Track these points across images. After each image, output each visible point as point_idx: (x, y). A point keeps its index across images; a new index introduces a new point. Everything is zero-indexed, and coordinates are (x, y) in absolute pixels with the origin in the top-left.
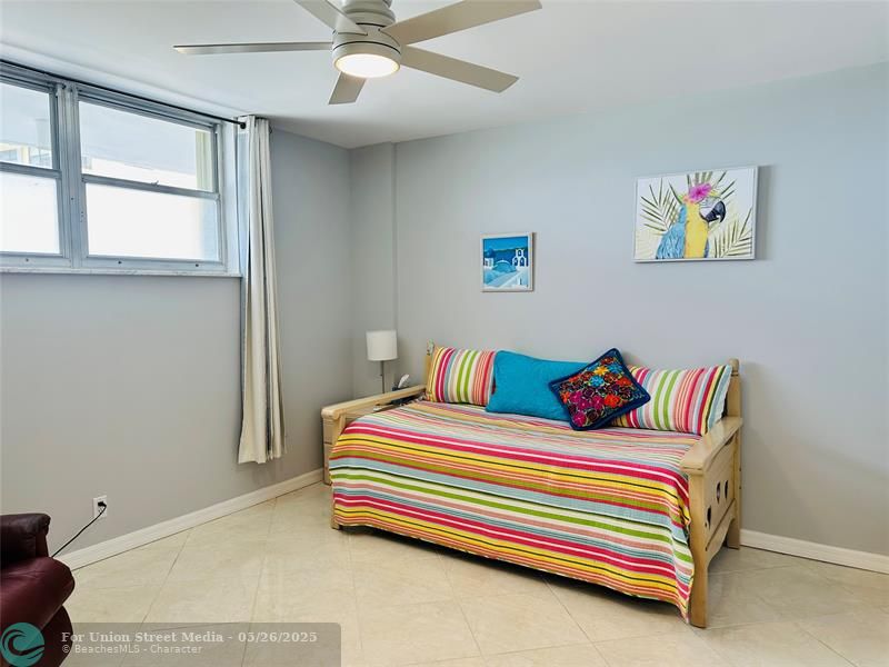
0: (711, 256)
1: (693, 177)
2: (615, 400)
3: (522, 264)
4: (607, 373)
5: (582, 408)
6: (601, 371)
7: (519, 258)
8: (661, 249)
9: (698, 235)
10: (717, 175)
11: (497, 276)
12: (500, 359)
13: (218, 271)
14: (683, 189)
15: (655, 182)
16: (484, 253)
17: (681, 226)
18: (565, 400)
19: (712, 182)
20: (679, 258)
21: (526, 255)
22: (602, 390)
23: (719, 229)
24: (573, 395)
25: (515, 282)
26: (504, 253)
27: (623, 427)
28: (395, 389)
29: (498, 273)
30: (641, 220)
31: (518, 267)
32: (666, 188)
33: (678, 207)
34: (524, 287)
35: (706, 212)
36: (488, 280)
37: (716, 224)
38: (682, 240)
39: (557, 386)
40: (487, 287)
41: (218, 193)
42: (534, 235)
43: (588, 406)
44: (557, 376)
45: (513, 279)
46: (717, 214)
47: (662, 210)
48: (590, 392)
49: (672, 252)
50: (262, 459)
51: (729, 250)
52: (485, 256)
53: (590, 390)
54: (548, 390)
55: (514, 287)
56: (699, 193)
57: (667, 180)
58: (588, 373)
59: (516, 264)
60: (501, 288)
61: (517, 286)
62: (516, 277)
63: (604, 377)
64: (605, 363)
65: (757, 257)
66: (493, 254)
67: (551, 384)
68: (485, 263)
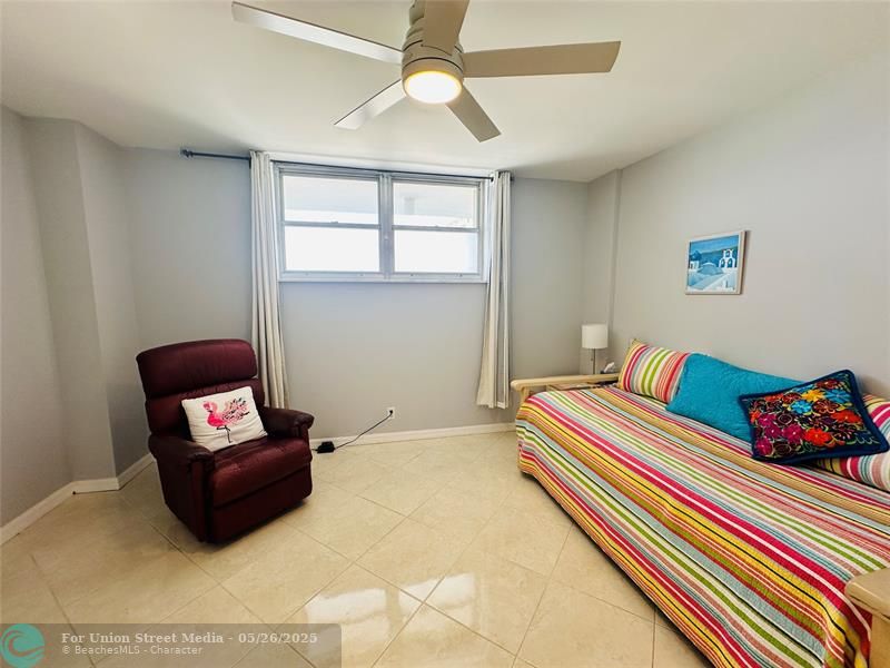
3: (730, 266)
4: (821, 400)
5: (769, 435)
6: (813, 395)
7: (727, 260)
11: (701, 279)
12: (691, 362)
13: (477, 279)
16: (690, 256)
18: (753, 420)
21: (735, 256)
22: (804, 420)
24: (763, 416)
25: (721, 285)
26: (704, 256)
27: (834, 473)
28: (602, 373)
29: (702, 275)
31: (725, 269)
34: (730, 290)
36: (692, 283)
39: (748, 402)
40: (690, 290)
41: (479, 230)
42: (746, 233)
43: (778, 434)
44: (753, 390)
45: (716, 283)
48: (787, 419)
50: (491, 406)
52: (691, 259)
53: (787, 416)
54: (735, 402)
55: (719, 289)
58: (793, 395)
59: (723, 266)
60: (705, 290)
61: (724, 289)
62: (722, 279)
63: (813, 405)
64: (824, 387)
66: (698, 257)
67: (741, 399)
68: (690, 266)
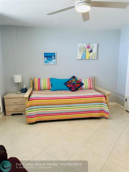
0: (90, 59)
1: (87, 44)
2: (78, 85)
3: (54, 59)
8: (82, 57)
9: (88, 55)
10: (91, 44)
11: (48, 62)
14: (86, 46)
15: (81, 44)
17: (85, 53)
18: (69, 86)
19: (91, 45)
20: (85, 59)
21: (55, 57)
23: (92, 54)
25: (52, 63)
26: (49, 56)
29: (48, 61)
30: (78, 51)
31: (53, 60)
32: (83, 46)
33: (85, 50)
35: (89, 51)
36: (46, 62)
37: (91, 53)
38: (85, 56)
39: (66, 84)
40: (45, 64)
42: (56, 53)
43: (74, 87)
45: (51, 62)
46: (91, 51)
47: (82, 50)
48: (74, 84)
49: (84, 58)
51: (93, 58)
52: (45, 57)
55: (52, 64)
56: (88, 47)
57: (83, 44)
58: (71, 81)
60: (49, 64)
61: (53, 64)
62: (52, 62)
63: (75, 81)
64: (74, 79)
65: (97, 59)
66: (46, 57)
67: (64, 84)
68: (45, 58)
